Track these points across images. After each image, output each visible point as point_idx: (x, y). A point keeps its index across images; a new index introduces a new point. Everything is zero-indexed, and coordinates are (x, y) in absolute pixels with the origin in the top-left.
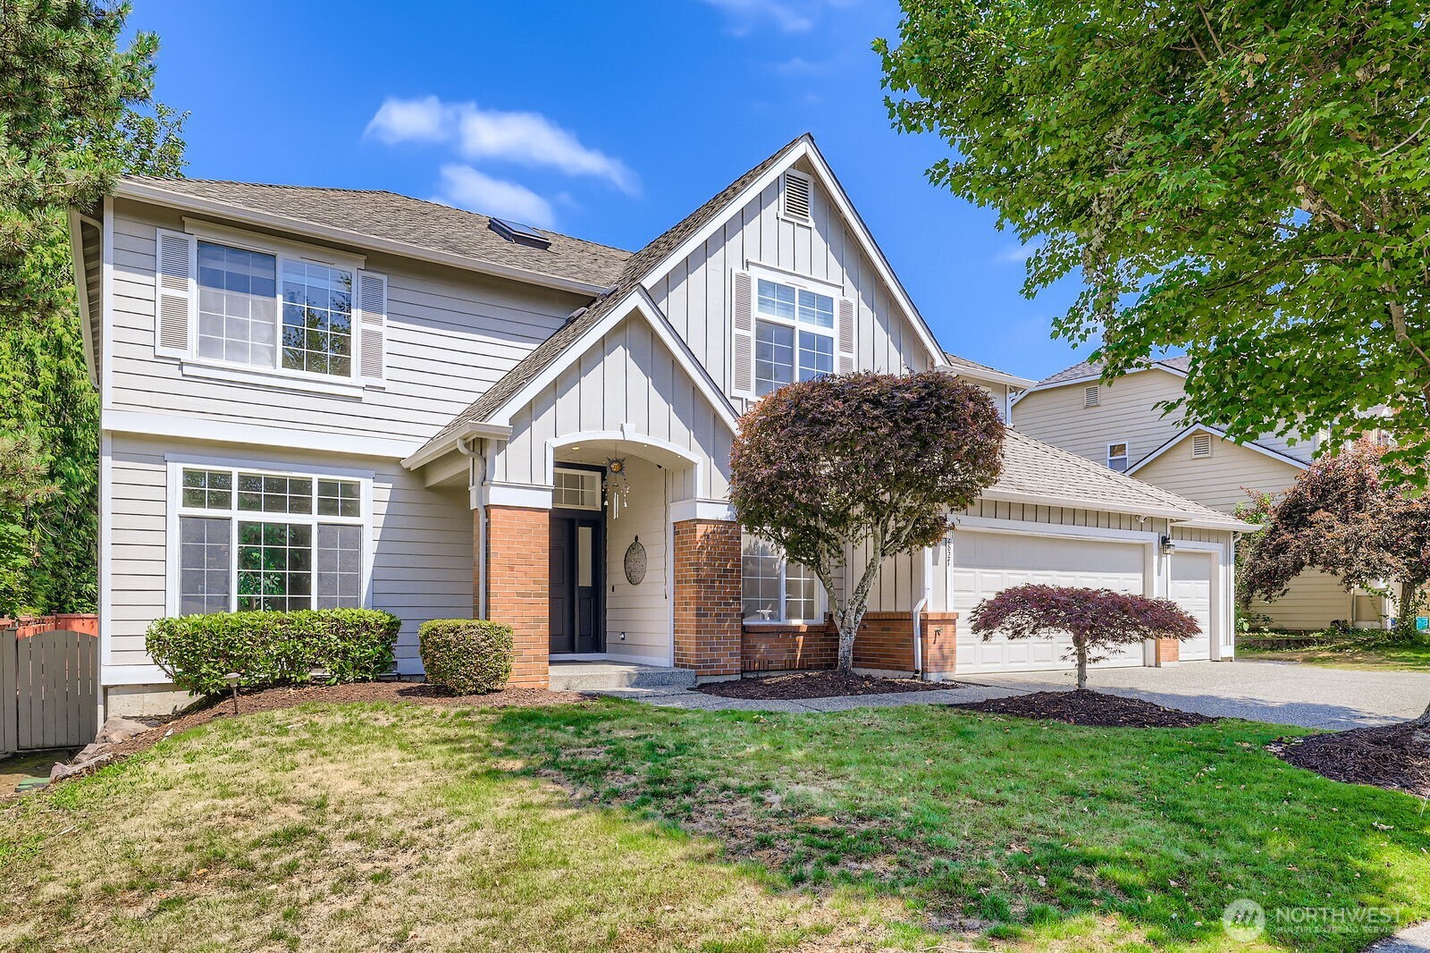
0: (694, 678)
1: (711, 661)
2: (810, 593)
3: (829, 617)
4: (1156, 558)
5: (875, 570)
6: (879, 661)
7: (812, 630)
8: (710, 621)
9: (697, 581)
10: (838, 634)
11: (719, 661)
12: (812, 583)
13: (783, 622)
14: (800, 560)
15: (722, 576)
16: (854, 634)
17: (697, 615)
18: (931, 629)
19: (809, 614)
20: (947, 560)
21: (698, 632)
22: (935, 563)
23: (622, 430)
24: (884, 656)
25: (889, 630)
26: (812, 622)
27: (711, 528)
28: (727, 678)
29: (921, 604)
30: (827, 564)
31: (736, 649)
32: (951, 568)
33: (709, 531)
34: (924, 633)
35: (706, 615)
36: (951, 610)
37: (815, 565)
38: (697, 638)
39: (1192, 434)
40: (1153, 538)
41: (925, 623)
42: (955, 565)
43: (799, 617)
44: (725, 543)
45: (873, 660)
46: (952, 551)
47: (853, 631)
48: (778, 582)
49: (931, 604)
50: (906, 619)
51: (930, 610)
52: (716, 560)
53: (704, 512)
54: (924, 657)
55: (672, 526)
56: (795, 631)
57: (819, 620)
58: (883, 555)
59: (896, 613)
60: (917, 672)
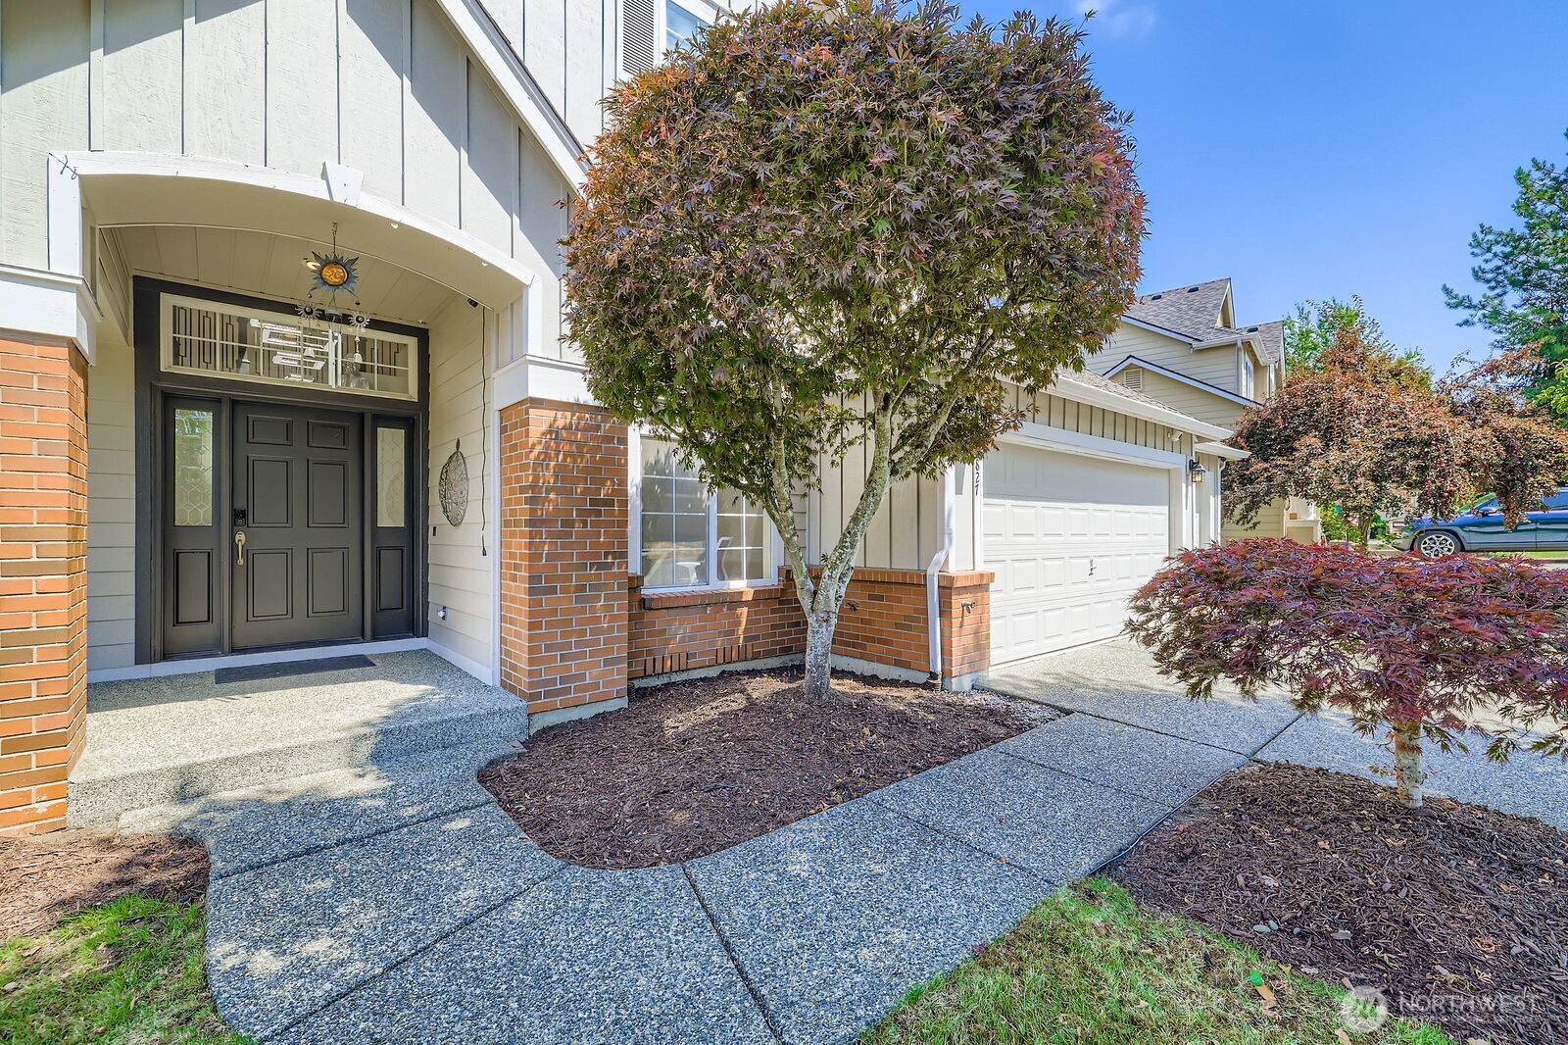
0: (523, 720)
1: (563, 680)
2: (757, 539)
3: (787, 575)
4: (1184, 485)
5: (877, 503)
6: (864, 647)
7: (761, 597)
8: (562, 601)
9: (531, 523)
10: (806, 623)
11: (582, 677)
12: (760, 520)
13: (715, 585)
14: (736, 484)
15: (589, 513)
16: (834, 621)
17: (531, 591)
18: (957, 601)
19: (756, 571)
20: (975, 487)
21: (532, 626)
22: (959, 491)
23: (324, 175)
24: (872, 640)
25: (880, 598)
26: (759, 583)
27: (563, 419)
28: (599, 708)
29: (940, 556)
30: (785, 490)
31: (621, 649)
32: (979, 498)
33: (560, 423)
34: (945, 611)
35: (554, 590)
36: (981, 568)
37: (765, 493)
38: (531, 638)
39: (1124, 369)
40: (1178, 461)
41: (947, 588)
42: (987, 495)
43: (739, 576)
44: (598, 449)
45: (854, 645)
46: (981, 471)
47: (833, 616)
48: (705, 520)
49: (956, 560)
50: (916, 583)
51: (953, 570)
52: (576, 481)
53: (544, 384)
54: (946, 652)
55: (497, 413)
56: (734, 601)
57: (771, 579)
58: (894, 472)
59: (891, 572)
60: (933, 676)
